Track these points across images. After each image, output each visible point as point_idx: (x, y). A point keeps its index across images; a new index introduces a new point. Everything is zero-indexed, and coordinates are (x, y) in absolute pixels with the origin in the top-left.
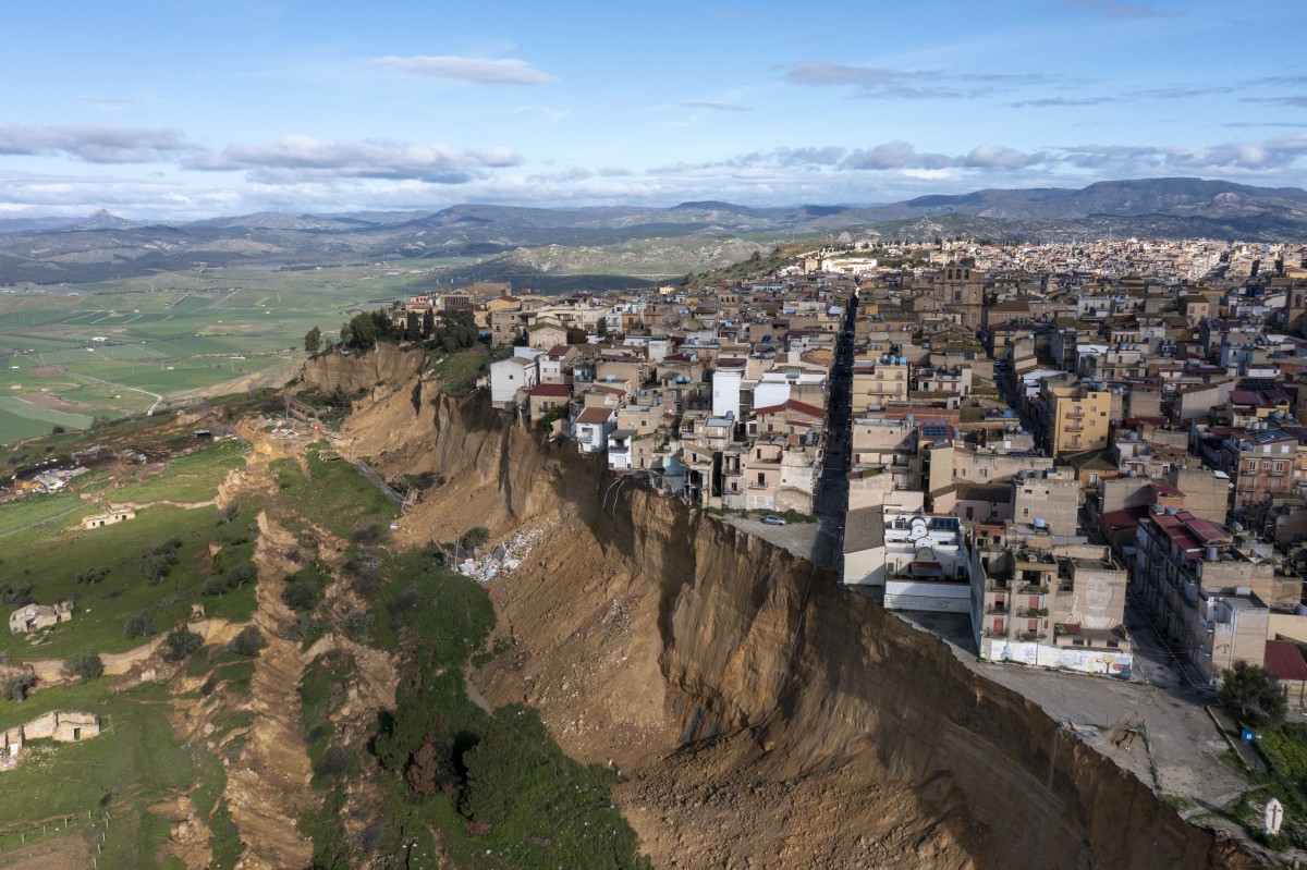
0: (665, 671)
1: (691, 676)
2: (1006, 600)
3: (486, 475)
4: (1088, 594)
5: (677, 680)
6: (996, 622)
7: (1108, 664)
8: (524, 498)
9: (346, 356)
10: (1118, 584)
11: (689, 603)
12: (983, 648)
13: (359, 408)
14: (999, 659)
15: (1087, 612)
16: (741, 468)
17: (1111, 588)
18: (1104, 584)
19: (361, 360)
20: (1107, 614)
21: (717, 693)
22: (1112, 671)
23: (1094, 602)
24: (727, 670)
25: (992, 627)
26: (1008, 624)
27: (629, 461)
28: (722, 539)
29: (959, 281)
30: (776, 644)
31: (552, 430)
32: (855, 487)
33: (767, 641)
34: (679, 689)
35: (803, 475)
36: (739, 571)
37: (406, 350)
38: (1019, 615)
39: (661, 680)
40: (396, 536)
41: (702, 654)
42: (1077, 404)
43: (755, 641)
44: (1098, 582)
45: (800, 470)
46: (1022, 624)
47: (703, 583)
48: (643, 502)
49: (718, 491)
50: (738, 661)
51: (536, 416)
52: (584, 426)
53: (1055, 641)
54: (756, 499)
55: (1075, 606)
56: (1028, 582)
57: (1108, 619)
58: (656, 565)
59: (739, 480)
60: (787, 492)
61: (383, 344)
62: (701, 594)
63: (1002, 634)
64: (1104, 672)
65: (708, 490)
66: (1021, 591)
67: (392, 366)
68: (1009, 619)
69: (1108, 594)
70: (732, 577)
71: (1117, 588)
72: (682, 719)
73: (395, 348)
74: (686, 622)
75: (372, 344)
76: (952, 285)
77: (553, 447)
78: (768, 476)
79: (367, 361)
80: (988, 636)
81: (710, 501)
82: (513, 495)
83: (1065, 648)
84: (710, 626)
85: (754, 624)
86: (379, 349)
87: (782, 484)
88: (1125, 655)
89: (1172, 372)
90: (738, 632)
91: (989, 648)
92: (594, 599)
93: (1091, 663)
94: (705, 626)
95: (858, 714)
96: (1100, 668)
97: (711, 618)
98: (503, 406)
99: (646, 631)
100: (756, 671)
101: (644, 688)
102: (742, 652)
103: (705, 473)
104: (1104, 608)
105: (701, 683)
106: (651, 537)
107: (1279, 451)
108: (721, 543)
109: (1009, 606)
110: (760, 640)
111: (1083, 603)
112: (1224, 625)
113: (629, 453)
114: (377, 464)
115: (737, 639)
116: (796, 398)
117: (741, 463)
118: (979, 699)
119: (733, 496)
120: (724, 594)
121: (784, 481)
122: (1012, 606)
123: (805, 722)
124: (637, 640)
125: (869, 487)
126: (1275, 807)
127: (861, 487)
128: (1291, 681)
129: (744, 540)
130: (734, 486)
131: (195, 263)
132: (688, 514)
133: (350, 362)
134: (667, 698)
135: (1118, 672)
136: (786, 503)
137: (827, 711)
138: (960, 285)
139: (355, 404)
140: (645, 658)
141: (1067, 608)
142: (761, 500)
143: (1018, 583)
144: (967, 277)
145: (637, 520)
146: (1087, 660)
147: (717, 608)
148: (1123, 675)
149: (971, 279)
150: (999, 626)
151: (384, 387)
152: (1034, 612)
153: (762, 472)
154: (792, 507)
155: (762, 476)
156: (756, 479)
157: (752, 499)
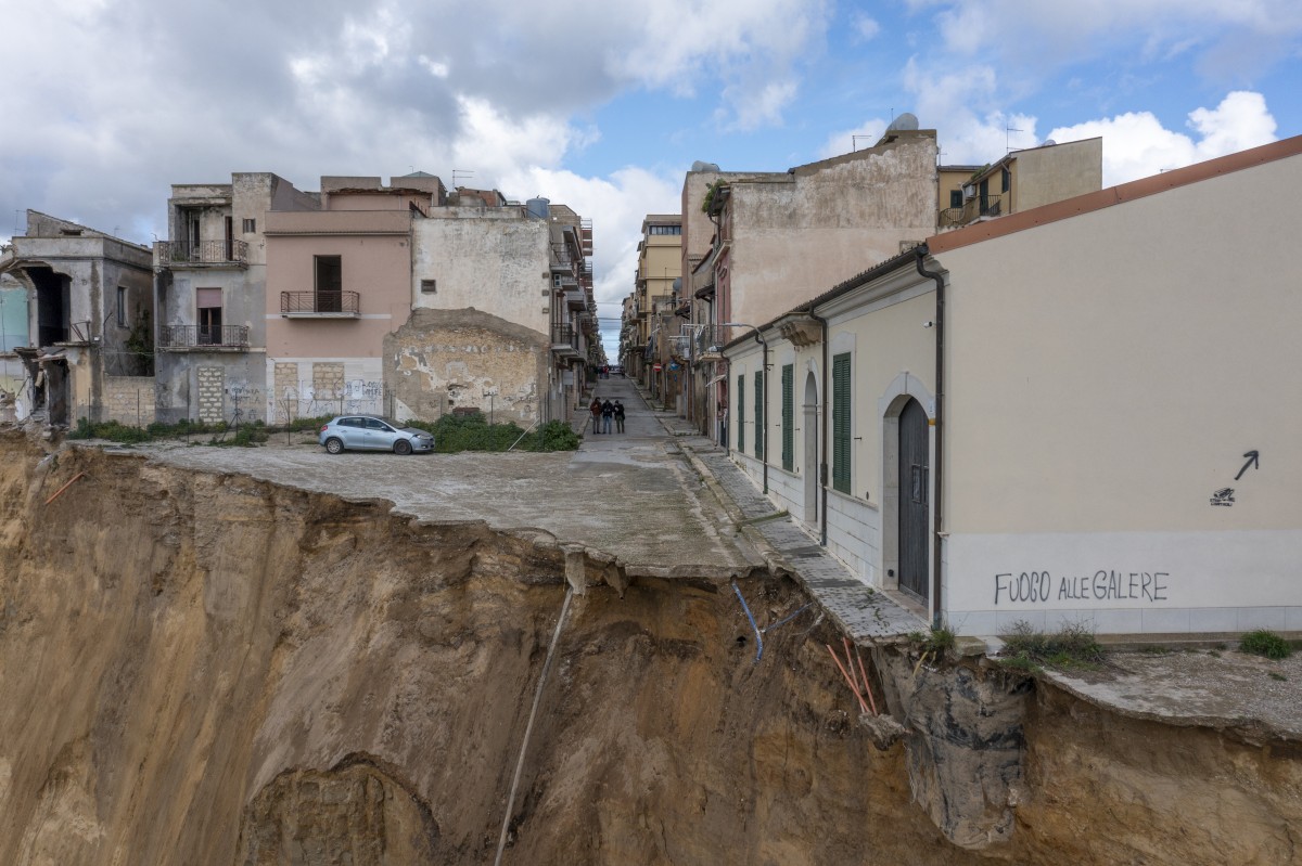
35: (509, 255)
45: (492, 237)
54: (310, 369)
59: (229, 291)
60: (440, 336)
78: (361, 267)
87: (422, 300)
119: (206, 368)
121: (429, 286)
127: (792, 218)
130: (210, 318)
136: (437, 383)
153: (328, 248)
154: (463, 400)
155: (328, 271)
156: (305, 280)
157: (289, 375)
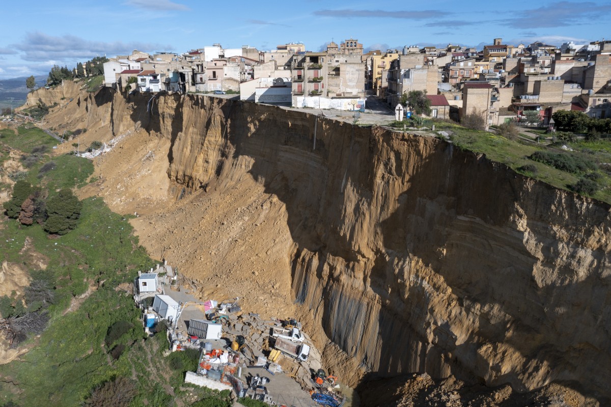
0: (169, 176)
1: (181, 173)
2: (302, 74)
3: (104, 122)
4: (347, 76)
5: (175, 178)
6: (298, 86)
7: (354, 105)
8: (119, 125)
9: (48, 89)
10: (361, 70)
11: (180, 139)
12: (293, 101)
13: (52, 111)
14: (301, 106)
15: (347, 86)
16: (204, 69)
17: (357, 72)
18: (354, 70)
19: (55, 90)
20: (357, 87)
21: (191, 178)
22: (356, 109)
23: (350, 81)
24: (195, 165)
25: (297, 91)
26: (304, 87)
27: (160, 88)
28: (194, 104)
29: (352, 48)
30: (217, 147)
31: (131, 88)
32: (257, 70)
33: (212, 146)
34: (176, 182)
35: (235, 71)
36: (201, 117)
37: (77, 82)
38: (310, 82)
39: (167, 180)
40: (56, 151)
41: (185, 162)
42: (383, 60)
43: (207, 147)
44: (352, 69)
45: (233, 69)
46: (311, 87)
47: (186, 128)
48: (163, 101)
49: (194, 83)
50: (200, 160)
51: (124, 85)
52: (142, 78)
53: (328, 95)
54: (212, 85)
55: (341, 84)
56: (313, 63)
57: (358, 89)
58: (170, 131)
59: (203, 76)
60: (227, 81)
61: (66, 81)
62: (185, 133)
63: (301, 93)
64: (352, 109)
65: (189, 82)
66: (309, 69)
67: (70, 91)
68: (305, 84)
69: (356, 76)
70: (198, 121)
71: (360, 72)
72: (176, 196)
73: (72, 82)
74: (178, 149)
75: (61, 82)
76: (348, 50)
77: (131, 96)
78: (218, 72)
79: (58, 91)
80: (295, 95)
81: (190, 88)
82: (115, 126)
83: (332, 98)
84: (189, 147)
85: (206, 139)
86: (64, 84)
87: (225, 76)
88: (361, 100)
89: (433, 57)
90: (200, 146)
91: (296, 101)
92: (141, 153)
93: (345, 105)
94: (187, 148)
95: (247, 162)
96: (350, 107)
97: (189, 144)
98: (111, 86)
99: (162, 159)
100: (207, 162)
101: (158, 183)
102: (202, 155)
103: (186, 73)
104: (355, 84)
105: (184, 175)
106: (167, 117)
107: (467, 65)
108: (194, 106)
109: (304, 77)
110: (209, 147)
111: (345, 82)
112: (407, 79)
113: (160, 83)
114: (55, 129)
115: (200, 149)
116: (245, 56)
117: (204, 67)
118: (290, 125)
119: (201, 85)
120: (195, 130)
121: (226, 75)
122: (306, 77)
123: (225, 174)
124: (156, 164)
125: (263, 69)
126: (399, 108)
127: (260, 70)
128: (439, 107)
129: (203, 100)
130: (201, 79)
131: (8, 98)
132: (180, 98)
133: (50, 92)
134: (170, 187)
135: (359, 109)
136: (227, 86)
137: (234, 166)
138: (352, 49)
139: (50, 110)
140: (160, 171)
141: (337, 85)
142: (215, 86)
143: (307, 64)
144: (355, 46)
145: (160, 111)
146: (344, 104)
147: (192, 138)
148: (361, 110)
149: (358, 47)
150: (300, 88)
151: (65, 100)
152: (316, 80)
153: (214, 70)
154: (230, 88)
155: (214, 73)
156: (212, 75)
157: (210, 85)
